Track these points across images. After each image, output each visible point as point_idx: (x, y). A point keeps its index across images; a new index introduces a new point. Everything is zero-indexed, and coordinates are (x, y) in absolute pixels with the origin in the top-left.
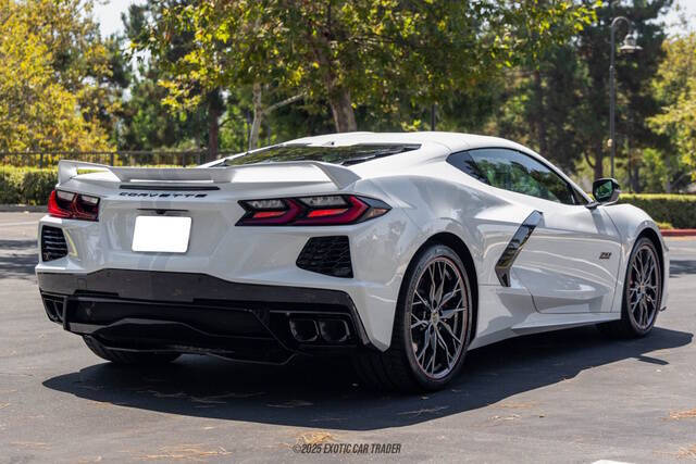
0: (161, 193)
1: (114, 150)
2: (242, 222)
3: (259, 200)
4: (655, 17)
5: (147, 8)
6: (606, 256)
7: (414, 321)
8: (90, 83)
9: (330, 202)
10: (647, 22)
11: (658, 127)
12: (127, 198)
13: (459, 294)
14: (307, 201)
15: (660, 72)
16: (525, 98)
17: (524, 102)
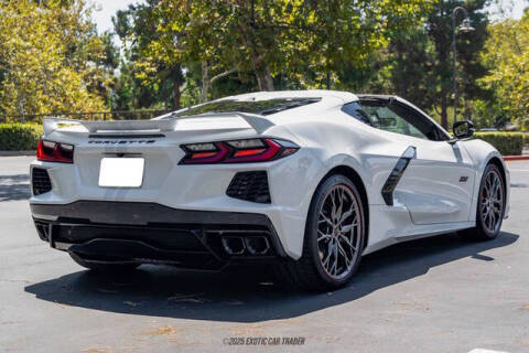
0: (120, 140)
1: (109, 110)
2: (183, 162)
3: (197, 144)
4: (482, 8)
5: (129, 13)
6: (464, 179)
7: (320, 236)
8: (91, 65)
9: (252, 144)
10: (476, 12)
11: (485, 84)
12: (94, 145)
13: (354, 213)
14: (233, 144)
15: (485, 46)
16: (390, 67)
17: (391, 70)
